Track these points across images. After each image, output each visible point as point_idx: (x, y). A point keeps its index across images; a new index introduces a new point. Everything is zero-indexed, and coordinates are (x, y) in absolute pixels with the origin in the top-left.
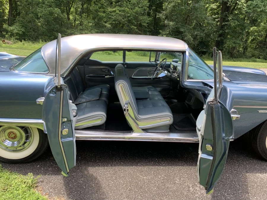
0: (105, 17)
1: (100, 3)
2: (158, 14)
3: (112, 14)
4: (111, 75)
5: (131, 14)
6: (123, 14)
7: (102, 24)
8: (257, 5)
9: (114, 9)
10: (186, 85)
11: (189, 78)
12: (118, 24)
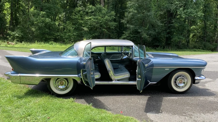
0: (83, 23)
1: (80, 14)
2: (121, 20)
3: (88, 21)
4: (98, 59)
5: (102, 21)
6: (96, 21)
7: (81, 28)
8: (191, 12)
9: (90, 18)
10: (134, 60)
11: (135, 56)
12: (93, 27)
